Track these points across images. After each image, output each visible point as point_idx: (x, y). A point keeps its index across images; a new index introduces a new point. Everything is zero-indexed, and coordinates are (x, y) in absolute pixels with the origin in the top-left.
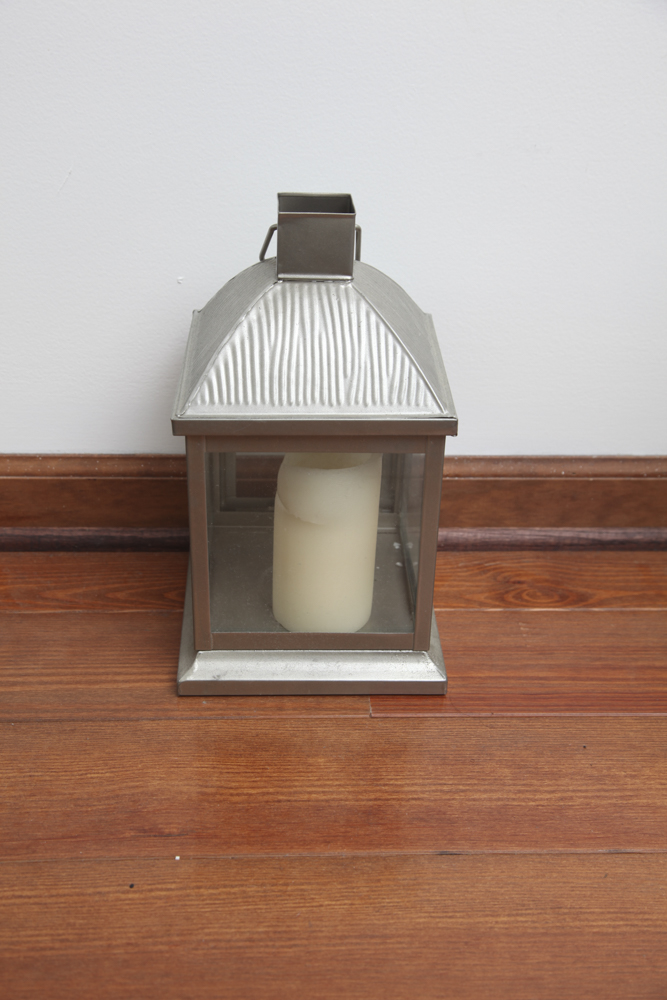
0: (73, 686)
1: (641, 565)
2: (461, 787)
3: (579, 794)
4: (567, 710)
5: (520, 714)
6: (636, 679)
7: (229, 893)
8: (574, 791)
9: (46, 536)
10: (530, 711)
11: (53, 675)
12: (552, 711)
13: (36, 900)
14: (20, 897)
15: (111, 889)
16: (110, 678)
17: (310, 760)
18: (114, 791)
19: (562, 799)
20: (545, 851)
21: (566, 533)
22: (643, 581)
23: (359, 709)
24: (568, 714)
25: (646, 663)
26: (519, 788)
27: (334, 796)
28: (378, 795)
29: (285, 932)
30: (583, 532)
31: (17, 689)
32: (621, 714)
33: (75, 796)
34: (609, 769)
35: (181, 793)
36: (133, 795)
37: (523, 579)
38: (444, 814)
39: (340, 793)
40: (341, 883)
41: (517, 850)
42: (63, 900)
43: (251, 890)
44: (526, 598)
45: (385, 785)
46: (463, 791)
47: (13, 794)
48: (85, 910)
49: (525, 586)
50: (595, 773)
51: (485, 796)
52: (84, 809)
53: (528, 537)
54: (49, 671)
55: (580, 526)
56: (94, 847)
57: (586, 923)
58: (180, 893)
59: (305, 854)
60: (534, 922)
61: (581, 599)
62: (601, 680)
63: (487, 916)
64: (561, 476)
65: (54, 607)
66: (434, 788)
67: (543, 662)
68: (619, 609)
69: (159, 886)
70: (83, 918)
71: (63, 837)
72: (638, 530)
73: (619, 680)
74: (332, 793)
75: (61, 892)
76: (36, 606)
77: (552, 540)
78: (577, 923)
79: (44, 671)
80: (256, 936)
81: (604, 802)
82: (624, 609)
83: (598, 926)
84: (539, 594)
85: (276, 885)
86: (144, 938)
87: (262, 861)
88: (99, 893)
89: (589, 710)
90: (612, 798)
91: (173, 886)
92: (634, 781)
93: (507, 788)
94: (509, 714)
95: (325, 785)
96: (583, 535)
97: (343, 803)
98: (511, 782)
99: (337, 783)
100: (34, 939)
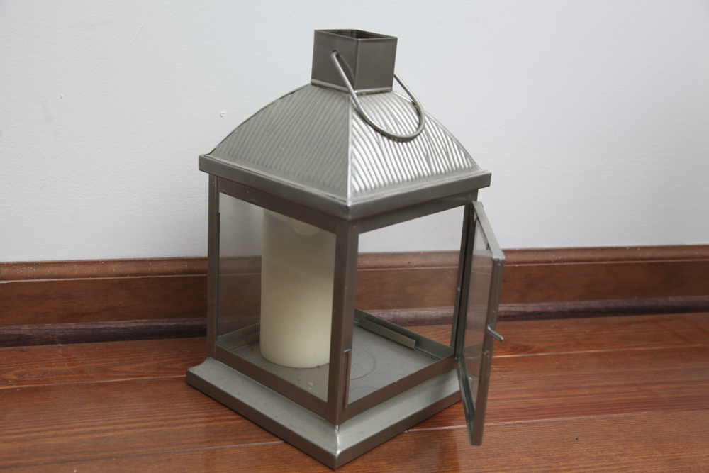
0: (159, 429)
4: (552, 417)
5: (520, 422)
6: (590, 394)
9: (105, 328)
10: (525, 419)
11: (139, 422)
16: (188, 421)
17: (374, 464)
24: (554, 419)
25: (591, 384)
30: (512, 306)
31: (110, 434)
54: (134, 420)
61: (526, 349)
62: (566, 396)
65: (125, 377)
67: (519, 388)
68: (555, 353)
73: (579, 395)
76: (109, 377)
79: (129, 420)
82: (559, 353)
89: (568, 416)
92: (623, 458)
94: (511, 422)
98: (535, 466)
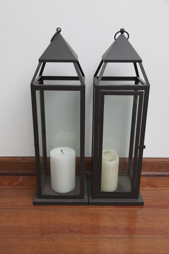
1: (167, 180)
2: (133, 223)
3: (157, 225)
7: (88, 244)
8: (156, 225)
12: (151, 208)
13: (50, 244)
14: (47, 243)
15: (64, 242)
18: (64, 223)
19: (154, 226)
20: (151, 237)
21: (151, 173)
22: (167, 183)
23: (111, 208)
26: (145, 224)
27: (108, 225)
28: (116, 225)
29: (99, 252)
32: (165, 209)
33: (56, 224)
34: (163, 220)
35: (77, 223)
36: (68, 224)
37: (143, 182)
38: (130, 229)
39: (109, 224)
40: (110, 242)
41: (145, 236)
42: (55, 244)
43: (92, 243)
44: (144, 186)
45: (118, 223)
46: (133, 224)
47: (44, 223)
48: (59, 246)
49: (143, 184)
50: (160, 221)
51: (138, 225)
52: (58, 226)
53: (143, 174)
55: (154, 172)
56: (61, 234)
57: (160, 251)
58: (78, 243)
59: (102, 236)
60: (150, 251)
63: (140, 249)
64: (150, 161)
66: (128, 223)
69: (74, 242)
70: (59, 248)
71: (54, 232)
72: (166, 173)
74: (107, 224)
75: (55, 242)
77: (148, 174)
78: (159, 251)
80: (93, 252)
81: (162, 227)
83: (163, 252)
84: (146, 185)
85: (97, 242)
86: (71, 252)
87: (94, 237)
88: (62, 243)
90: (164, 226)
91: (77, 242)
93: (142, 224)
95: (106, 222)
96: (155, 174)
97: (109, 226)
99: (108, 222)
100: (50, 251)
